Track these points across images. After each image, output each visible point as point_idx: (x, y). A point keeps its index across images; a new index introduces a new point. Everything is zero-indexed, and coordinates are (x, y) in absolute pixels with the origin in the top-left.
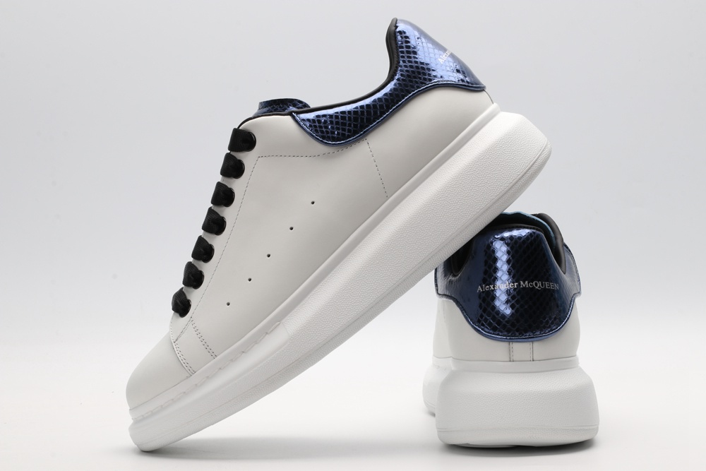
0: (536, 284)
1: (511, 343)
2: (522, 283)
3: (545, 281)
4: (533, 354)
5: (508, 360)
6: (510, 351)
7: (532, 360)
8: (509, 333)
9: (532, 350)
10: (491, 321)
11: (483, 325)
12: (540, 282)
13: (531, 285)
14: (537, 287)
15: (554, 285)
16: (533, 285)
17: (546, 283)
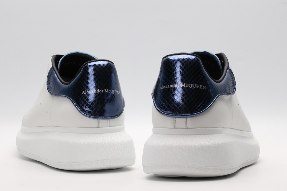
0: (190, 86)
1: (175, 118)
3: (196, 84)
4: (187, 125)
5: (173, 127)
6: (174, 123)
7: (186, 128)
8: (173, 113)
9: (186, 122)
10: (165, 106)
11: (161, 108)
12: (193, 84)
13: (187, 85)
14: (191, 87)
15: (203, 87)
16: (188, 86)
17: (197, 85)
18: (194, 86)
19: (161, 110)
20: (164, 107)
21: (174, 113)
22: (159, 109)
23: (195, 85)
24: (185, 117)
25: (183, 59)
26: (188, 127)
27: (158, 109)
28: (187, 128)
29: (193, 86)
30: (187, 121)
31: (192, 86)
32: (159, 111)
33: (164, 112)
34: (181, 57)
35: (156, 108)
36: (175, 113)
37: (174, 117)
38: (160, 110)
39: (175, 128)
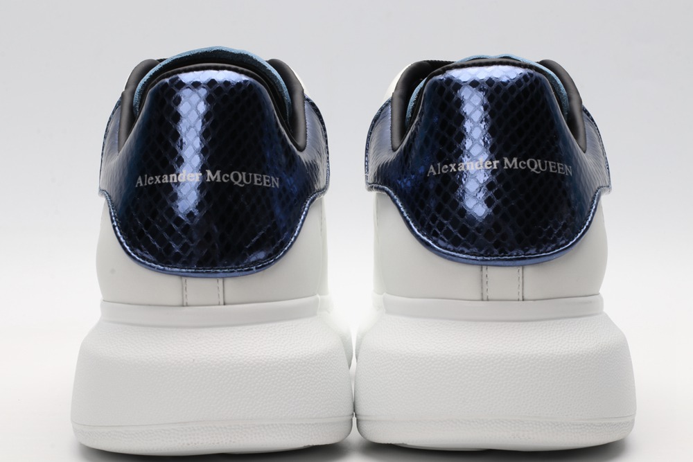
0: (532, 164)
1: (484, 268)
2: (506, 160)
3: (548, 160)
4: (523, 289)
5: (479, 297)
6: (482, 282)
7: (521, 298)
8: (480, 250)
9: (521, 280)
10: (451, 228)
11: (436, 234)
12: (539, 161)
13: (522, 164)
14: (533, 170)
15: (564, 167)
16: (526, 165)
17: (550, 163)
18: (543, 166)
19: (435, 242)
20: (448, 234)
21: (482, 252)
22: (429, 239)
23: (546, 162)
24: (519, 266)
25: (490, 82)
26: (526, 297)
27: (425, 238)
28: (523, 300)
29: (540, 164)
30: (523, 277)
31: (536, 166)
32: (427, 245)
33: (449, 250)
34: (482, 74)
35: (417, 237)
36: (486, 252)
37: (483, 264)
38: (430, 242)
39: (482, 300)
